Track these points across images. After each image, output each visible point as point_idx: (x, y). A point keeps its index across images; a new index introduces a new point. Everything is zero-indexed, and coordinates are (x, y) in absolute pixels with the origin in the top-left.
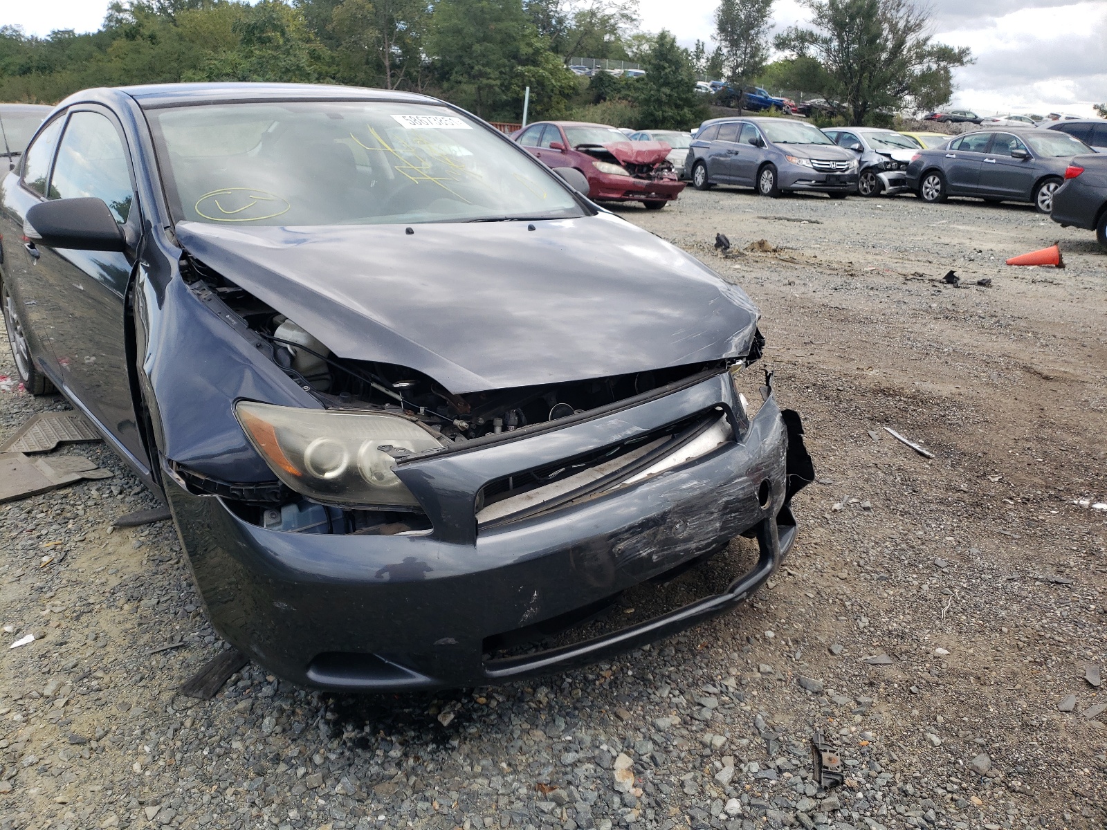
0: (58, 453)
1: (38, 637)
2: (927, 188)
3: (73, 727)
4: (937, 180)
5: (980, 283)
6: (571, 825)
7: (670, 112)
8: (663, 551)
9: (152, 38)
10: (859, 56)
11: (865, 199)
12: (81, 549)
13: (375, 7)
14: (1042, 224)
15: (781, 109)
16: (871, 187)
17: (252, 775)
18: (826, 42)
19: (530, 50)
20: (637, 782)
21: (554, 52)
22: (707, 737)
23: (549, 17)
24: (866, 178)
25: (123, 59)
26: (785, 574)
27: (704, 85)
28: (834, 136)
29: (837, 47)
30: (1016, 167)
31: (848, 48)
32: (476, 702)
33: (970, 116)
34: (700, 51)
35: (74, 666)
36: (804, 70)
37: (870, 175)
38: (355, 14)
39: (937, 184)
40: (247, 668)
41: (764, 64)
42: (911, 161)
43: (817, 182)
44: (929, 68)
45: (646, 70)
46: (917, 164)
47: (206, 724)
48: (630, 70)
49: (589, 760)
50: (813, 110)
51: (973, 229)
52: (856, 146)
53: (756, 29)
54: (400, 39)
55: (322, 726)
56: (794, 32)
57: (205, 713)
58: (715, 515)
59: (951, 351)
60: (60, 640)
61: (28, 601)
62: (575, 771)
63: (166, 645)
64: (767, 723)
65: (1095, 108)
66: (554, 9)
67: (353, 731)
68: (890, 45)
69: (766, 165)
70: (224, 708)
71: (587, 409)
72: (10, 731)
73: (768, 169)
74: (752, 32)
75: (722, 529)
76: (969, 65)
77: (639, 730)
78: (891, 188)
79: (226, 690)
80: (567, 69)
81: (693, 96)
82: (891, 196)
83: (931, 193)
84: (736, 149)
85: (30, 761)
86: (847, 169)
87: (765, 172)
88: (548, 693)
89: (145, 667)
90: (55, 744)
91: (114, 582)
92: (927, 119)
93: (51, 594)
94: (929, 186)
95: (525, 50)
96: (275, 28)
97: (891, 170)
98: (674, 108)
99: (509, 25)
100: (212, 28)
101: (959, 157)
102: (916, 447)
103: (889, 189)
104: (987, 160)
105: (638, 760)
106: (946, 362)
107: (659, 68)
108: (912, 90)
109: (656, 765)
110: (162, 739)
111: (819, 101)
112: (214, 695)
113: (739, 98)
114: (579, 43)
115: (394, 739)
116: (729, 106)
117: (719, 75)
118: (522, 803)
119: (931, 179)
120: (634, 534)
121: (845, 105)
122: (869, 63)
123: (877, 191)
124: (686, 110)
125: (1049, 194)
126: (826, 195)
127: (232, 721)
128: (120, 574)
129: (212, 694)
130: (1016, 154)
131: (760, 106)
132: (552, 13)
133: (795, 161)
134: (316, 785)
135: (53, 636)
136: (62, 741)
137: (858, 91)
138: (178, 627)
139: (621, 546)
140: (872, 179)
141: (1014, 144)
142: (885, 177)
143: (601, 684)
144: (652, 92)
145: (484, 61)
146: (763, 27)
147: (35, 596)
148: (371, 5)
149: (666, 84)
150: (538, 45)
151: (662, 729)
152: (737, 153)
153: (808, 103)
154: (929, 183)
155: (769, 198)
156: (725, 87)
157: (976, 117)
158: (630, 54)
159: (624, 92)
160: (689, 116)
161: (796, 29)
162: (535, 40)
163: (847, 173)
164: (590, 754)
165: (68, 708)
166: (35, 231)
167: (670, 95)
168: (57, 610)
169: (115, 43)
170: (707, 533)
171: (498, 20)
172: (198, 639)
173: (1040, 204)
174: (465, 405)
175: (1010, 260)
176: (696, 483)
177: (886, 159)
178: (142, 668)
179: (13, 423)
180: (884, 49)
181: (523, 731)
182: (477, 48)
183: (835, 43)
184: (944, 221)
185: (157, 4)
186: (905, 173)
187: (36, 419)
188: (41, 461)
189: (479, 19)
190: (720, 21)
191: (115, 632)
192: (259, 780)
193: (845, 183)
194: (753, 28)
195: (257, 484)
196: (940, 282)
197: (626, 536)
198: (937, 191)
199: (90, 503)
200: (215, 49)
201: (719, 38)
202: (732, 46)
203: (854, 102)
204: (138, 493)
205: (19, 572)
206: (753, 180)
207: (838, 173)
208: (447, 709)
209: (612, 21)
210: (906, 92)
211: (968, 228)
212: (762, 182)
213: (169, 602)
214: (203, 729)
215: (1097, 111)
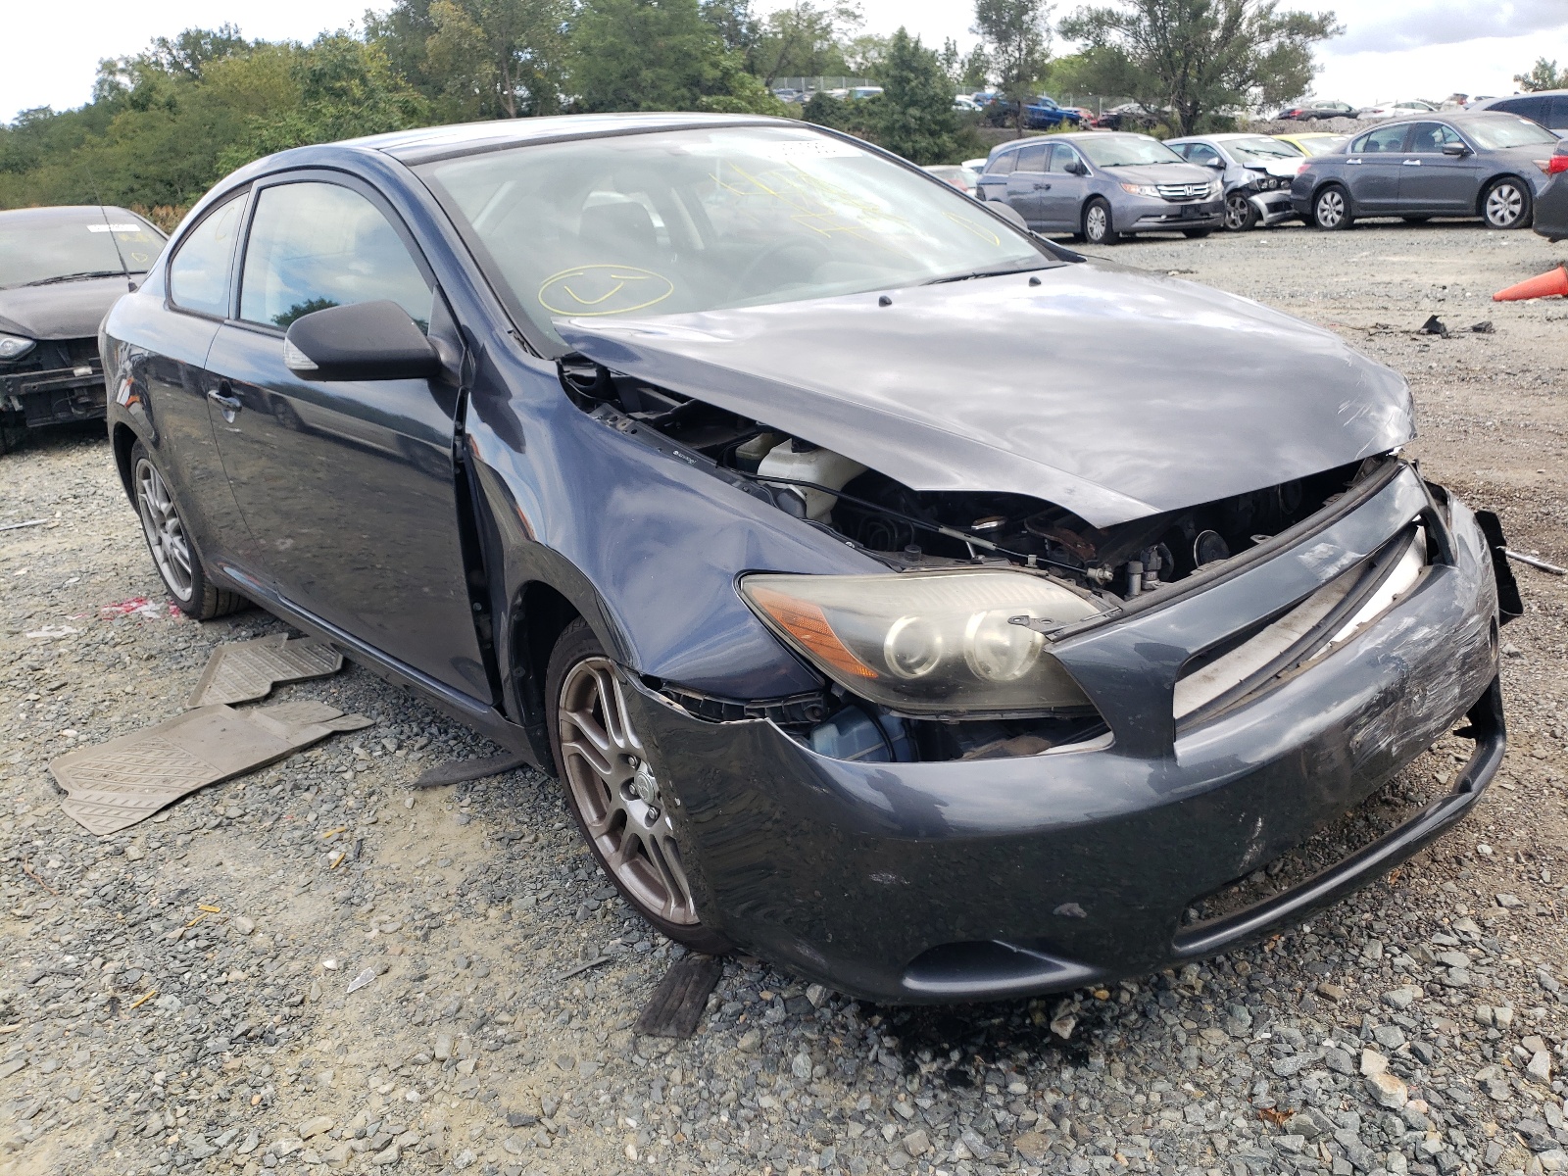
0: (276, 700)
1: (379, 971)
2: (1323, 210)
3: (504, 1102)
4: (1337, 197)
5: (1476, 329)
6: (1343, 1167)
7: (923, 142)
8: (1402, 738)
9: (171, 105)
10: (1182, 38)
11: (1236, 235)
12: (379, 835)
13: (486, 31)
14: (1505, 243)
15: (1077, 124)
16: (1242, 217)
17: (814, 1144)
18: (1133, 22)
19: (718, 74)
20: (1412, 1092)
21: (748, 72)
22: (1484, 1012)
23: (736, 24)
24: (1233, 204)
25: (132, 139)
26: (1452, 759)
27: (965, 100)
28: (1181, 149)
29: (1148, 29)
30: (1452, 169)
31: (1165, 28)
32: (1095, 998)
33: (1342, 109)
34: (951, 55)
35: (458, 1011)
36: (1108, 66)
37: (1239, 200)
38: (459, 44)
39: (1338, 203)
40: (724, 984)
41: (1047, 61)
42: (1296, 177)
43: (1168, 216)
44: (1281, 45)
45: (883, 86)
46: (1305, 179)
47: (704, 1075)
48: (858, 89)
49: (1316, 1065)
50: (1124, 120)
51: (1412, 259)
52: (1215, 161)
53: (1031, 13)
54: (527, 75)
55: (884, 1058)
56: (1085, 12)
57: (692, 1057)
58: (1454, 677)
59: (1498, 424)
60: (416, 973)
61: (338, 919)
62: (1304, 1082)
63: (580, 964)
64: (1559, 980)
65: (1517, 79)
66: (742, 11)
67: (934, 1059)
68: (1222, 18)
69: (1093, 200)
70: (719, 1049)
71: (1273, 534)
72: (410, 1118)
73: (1098, 205)
74: (1026, 18)
75: (1462, 696)
76: (1336, 37)
77: (1368, 1011)
78: (1271, 215)
79: (707, 1020)
80: (771, 95)
81: (953, 117)
82: (1271, 227)
83: (1330, 217)
84: (1047, 182)
85: (466, 1160)
86: (1209, 194)
87: (1093, 210)
88: (1200, 973)
89: (566, 999)
90: (488, 1130)
91: (454, 879)
92: (1283, 117)
93: (369, 906)
94: (1327, 206)
95: (711, 74)
96: (352, 73)
97: (1268, 189)
98: (927, 136)
99: (686, 41)
100: (256, 82)
101: (1366, 161)
102: (1535, 561)
103: (1268, 217)
104: (1407, 162)
105: (1394, 1057)
106: (1501, 440)
107: (901, 81)
108: (1257, 78)
109: (1425, 1062)
110: (647, 1105)
111: (1130, 106)
112: (694, 1030)
113: (1016, 114)
114: (783, 56)
115: (1001, 1066)
116: (1003, 126)
117: (982, 84)
118: (1250, 1142)
119: (1328, 196)
120: (1372, 717)
121: (1168, 108)
122: (1196, 46)
123: (1251, 222)
124: (945, 137)
125: (1502, 201)
126: (1181, 235)
127: (742, 1067)
128: (458, 866)
129: (690, 1029)
130: (1450, 149)
131: (1047, 122)
132: (740, 18)
133: (1135, 189)
134: (922, 1150)
135: (402, 968)
136: (497, 1124)
137: (1184, 87)
138: (585, 935)
139: (1359, 737)
140: (1242, 205)
141: (1438, 135)
142: (1260, 201)
143: (1272, 951)
144: (895, 117)
145: (655, 93)
146: (1041, 9)
147: (344, 910)
148: (480, 30)
149: (913, 103)
150: (727, 64)
151: (1403, 1007)
152: (1048, 187)
153: (1114, 111)
154: (1326, 203)
155: (1103, 246)
156: (995, 99)
157: (1350, 109)
158: (853, 67)
159: (855, 120)
160: (951, 145)
161: (1089, 9)
162: (722, 57)
163: (1209, 200)
164: (1311, 1056)
165: (482, 1073)
166: (307, 359)
167: (921, 119)
168: (389, 928)
169: (118, 119)
170: (1447, 705)
171: (667, 33)
172: (624, 948)
173: (1490, 217)
174: (1087, 546)
175: (1497, 294)
176: (1426, 630)
177: (1260, 176)
178: (562, 1001)
179: (187, 664)
180: (1214, 25)
181: (1189, 1033)
182: (647, 75)
183: (1146, 22)
184: (1365, 254)
185: (168, 56)
186: (1289, 192)
187: (219, 654)
188: (256, 713)
189: (643, 33)
190: (980, 7)
191: (493, 951)
192: (831, 1152)
193: (1208, 214)
194: (1026, 13)
195: (785, 698)
196: (1419, 333)
197: (1364, 720)
198: (1338, 213)
199: (359, 767)
200: (263, 112)
201: (981, 31)
202: (1000, 41)
203: (1179, 104)
204: (426, 746)
205: (302, 879)
206: (1075, 223)
207: (1197, 201)
208: (1061, 1012)
209: (824, 22)
210: (1251, 82)
211: (1404, 259)
212: (1089, 225)
213: (554, 898)
214: (701, 1083)
215: (1519, 84)
